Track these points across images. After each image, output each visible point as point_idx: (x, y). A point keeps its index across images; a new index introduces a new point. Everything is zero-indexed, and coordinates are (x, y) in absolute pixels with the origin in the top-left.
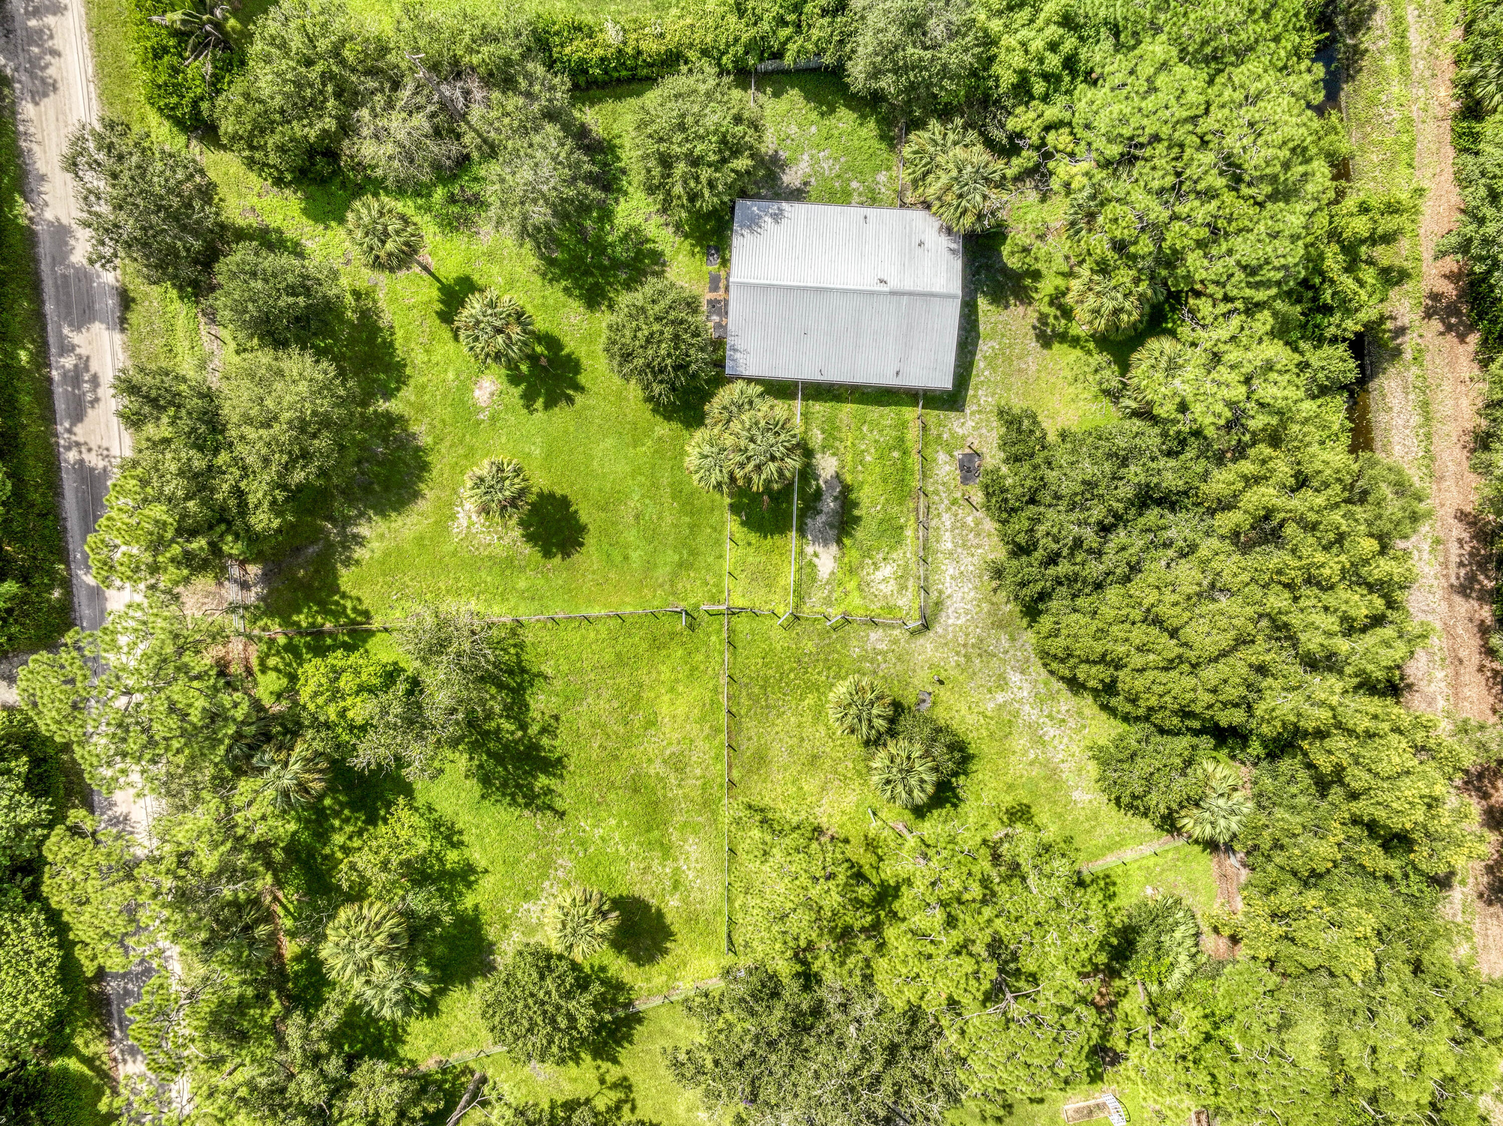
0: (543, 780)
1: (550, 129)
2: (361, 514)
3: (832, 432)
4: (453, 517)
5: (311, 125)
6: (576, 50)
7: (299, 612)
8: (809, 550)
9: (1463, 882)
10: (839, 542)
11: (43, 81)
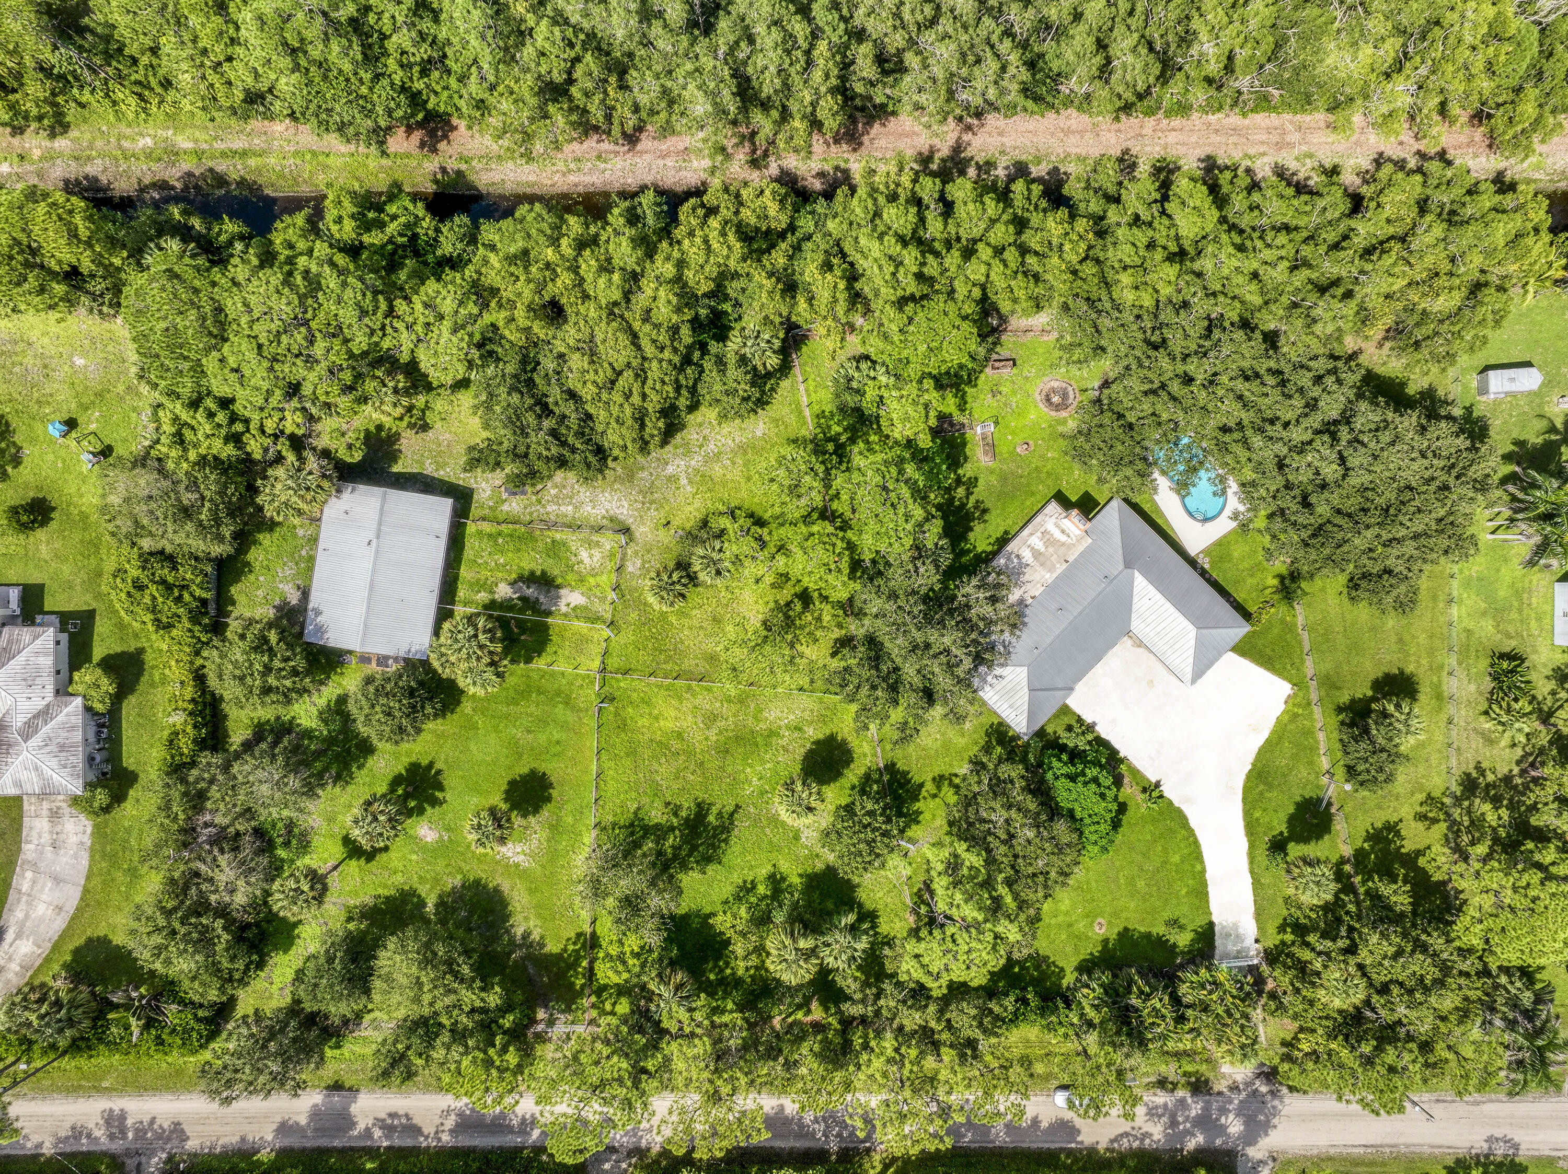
0: (711, 818)
1: (235, 769)
2: (508, 932)
3: (480, 585)
4: (517, 865)
5: (219, 937)
6: (185, 745)
7: (573, 984)
8: (564, 609)
9: (847, 161)
10: (558, 587)
11: (171, 1132)
